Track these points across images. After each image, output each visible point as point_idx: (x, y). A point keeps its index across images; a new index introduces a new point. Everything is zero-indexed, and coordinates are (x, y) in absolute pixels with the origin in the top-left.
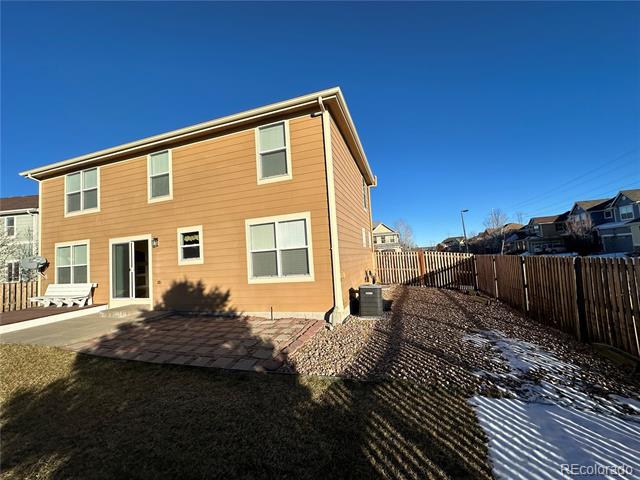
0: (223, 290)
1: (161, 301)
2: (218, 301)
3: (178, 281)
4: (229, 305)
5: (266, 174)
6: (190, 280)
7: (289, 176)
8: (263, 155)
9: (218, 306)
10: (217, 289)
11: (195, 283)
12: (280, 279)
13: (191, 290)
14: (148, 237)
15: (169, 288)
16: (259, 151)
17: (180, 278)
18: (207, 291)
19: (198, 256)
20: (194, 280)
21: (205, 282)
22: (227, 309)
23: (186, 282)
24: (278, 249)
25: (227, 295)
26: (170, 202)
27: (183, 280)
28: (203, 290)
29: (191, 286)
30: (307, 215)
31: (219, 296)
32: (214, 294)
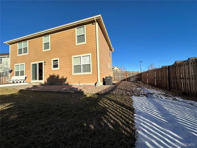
0: (65, 77)
1: (46, 81)
2: (63, 80)
3: (51, 75)
4: (67, 82)
5: (78, 42)
6: (55, 74)
7: (85, 43)
8: (78, 36)
9: (63, 82)
10: (63, 77)
11: (57, 75)
12: (82, 73)
13: (55, 77)
14: (43, 62)
15: (49, 77)
16: (76, 35)
17: (52, 74)
18: (60, 78)
19: (58, 67)
20: (56, 74)
21: (59, 75)
22: (66, 83)
23: (54, 75)
24: (81, 65)
25: (66, 79)
26: (50, 51)
27: (53, 75)
28: (59, 77)
29: (55, 76)
30: (90, 54)
31: (63, 79)
32: (62, 78)
